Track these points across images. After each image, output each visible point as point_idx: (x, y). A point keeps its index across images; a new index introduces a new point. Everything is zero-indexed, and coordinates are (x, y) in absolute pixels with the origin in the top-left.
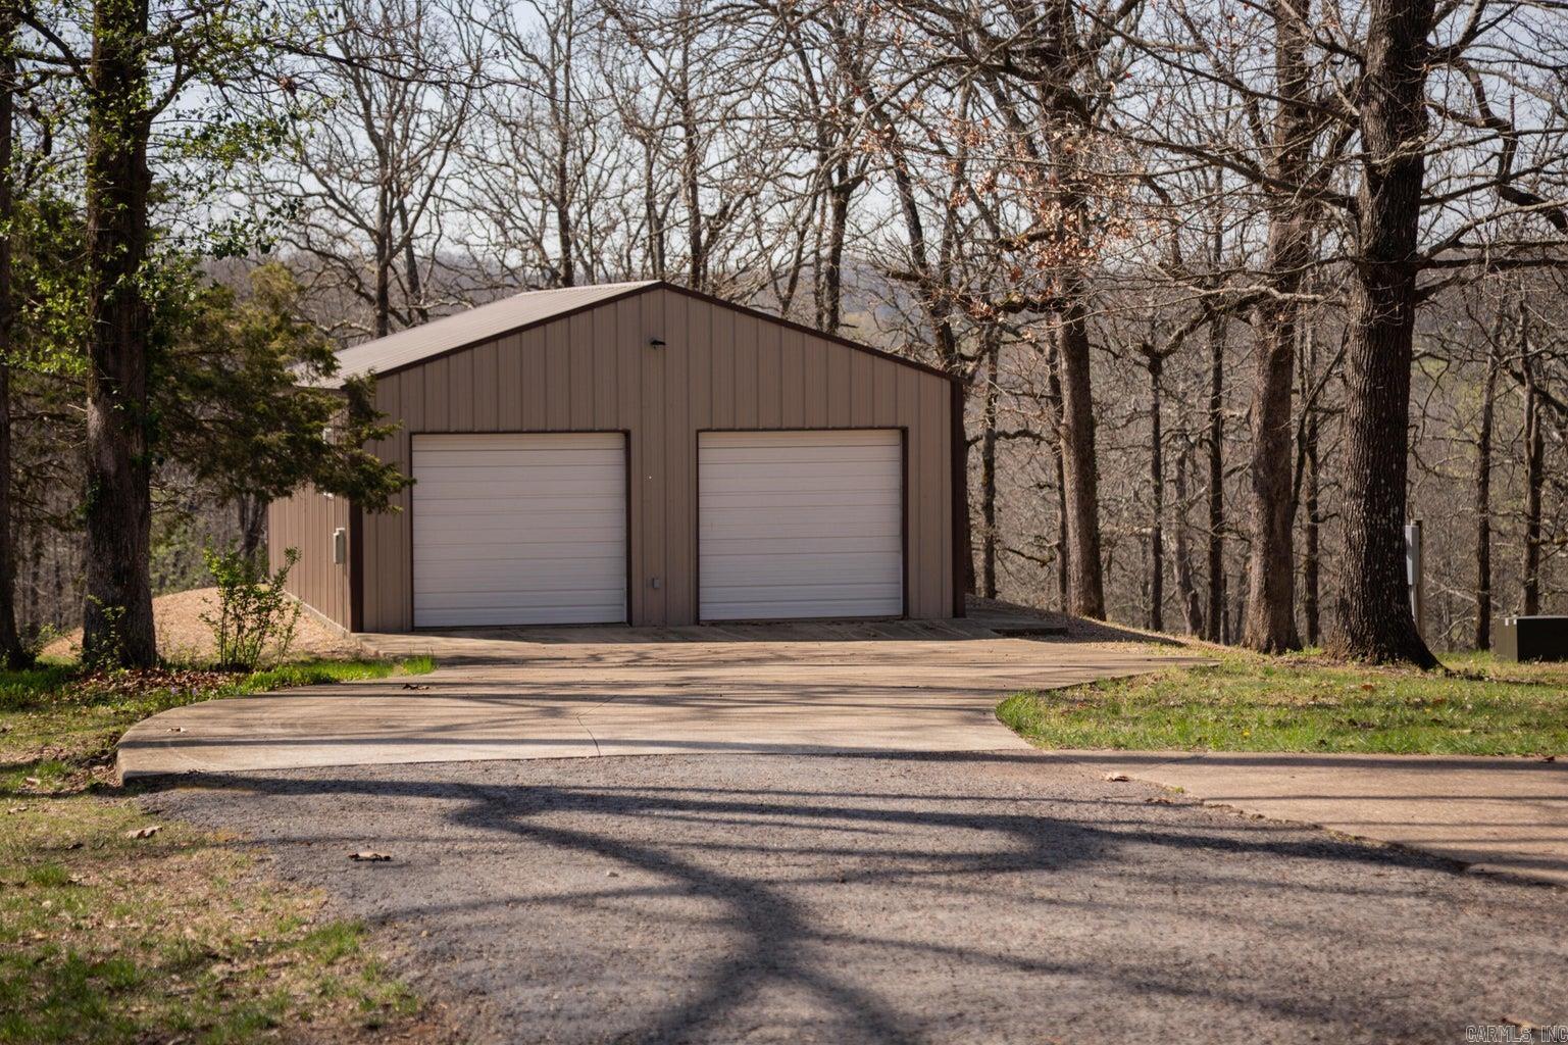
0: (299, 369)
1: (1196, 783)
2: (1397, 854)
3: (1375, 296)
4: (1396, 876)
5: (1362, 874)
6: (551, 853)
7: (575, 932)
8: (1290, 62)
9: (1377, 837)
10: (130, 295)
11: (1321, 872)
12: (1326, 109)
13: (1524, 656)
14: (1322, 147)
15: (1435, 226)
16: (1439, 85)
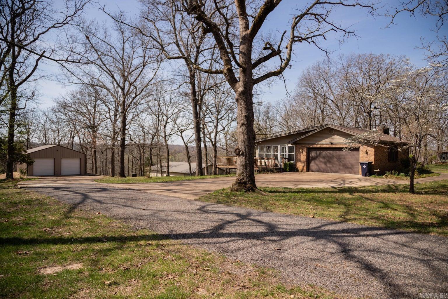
0: (23, 152)
1: (113, 185)
2: (129, 189)
3: (122, 148)
4: (130, 191)
5: (128, 191)
6: (63, 192)
7: (69, 197)
8: (114, 129)
9: (128, 188)
10: (12, 146)
11: (125, 191)
12: (117, 133)
13: (133, 177)
14: (116, 136)
15: (126, 142)
16: (126, 132)
